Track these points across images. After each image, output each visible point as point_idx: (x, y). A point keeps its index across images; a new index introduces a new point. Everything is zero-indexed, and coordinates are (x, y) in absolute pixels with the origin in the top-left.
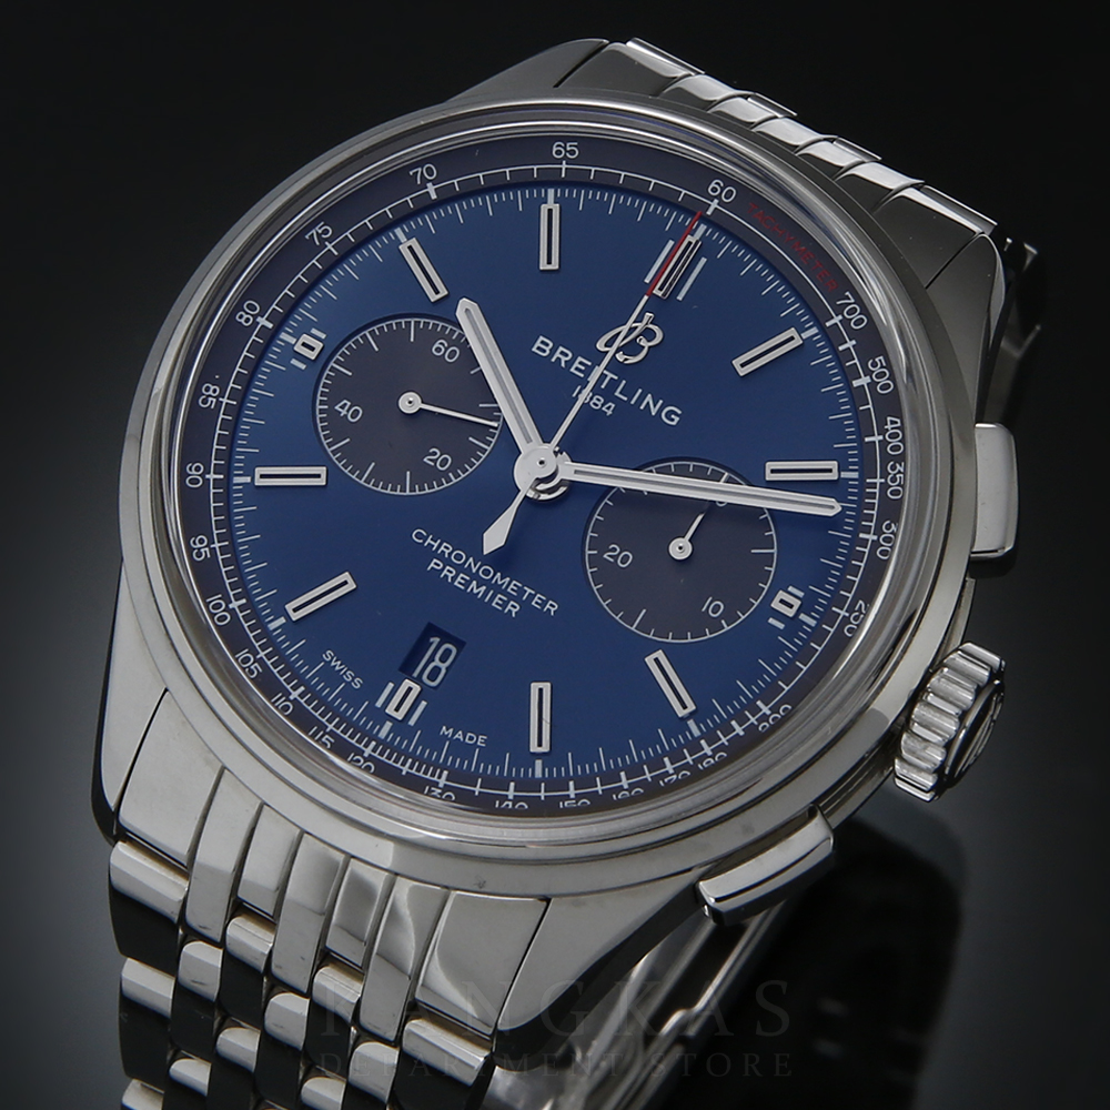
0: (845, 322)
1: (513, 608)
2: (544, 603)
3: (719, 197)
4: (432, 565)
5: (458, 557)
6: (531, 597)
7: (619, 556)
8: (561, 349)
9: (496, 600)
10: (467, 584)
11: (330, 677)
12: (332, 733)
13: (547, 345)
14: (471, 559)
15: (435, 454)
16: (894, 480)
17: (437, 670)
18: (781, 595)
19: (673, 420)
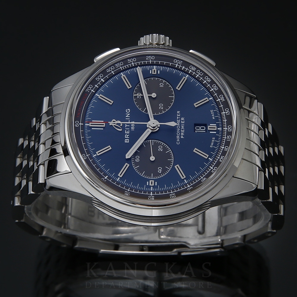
0: (92, 89)
1: (183, 119)
2: (179, 114)
3: (78, 124)
4: (183, 137)
5: (178, 134)
6: (178, 117)
7: (161, 106)
8: (126, 137)
9: (183, 122)
10: (183, 129)
11: (215, 144)
12: (226, 137)
13: (126, 140)
14: (177, 131)
15: (160, 150)
16: (119, 65)
17: (201, 128)
18: (153, 73)
19: (129, 110)
